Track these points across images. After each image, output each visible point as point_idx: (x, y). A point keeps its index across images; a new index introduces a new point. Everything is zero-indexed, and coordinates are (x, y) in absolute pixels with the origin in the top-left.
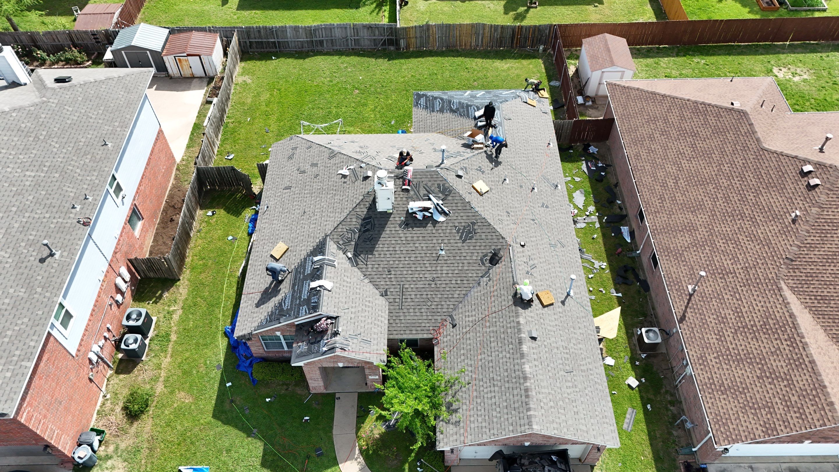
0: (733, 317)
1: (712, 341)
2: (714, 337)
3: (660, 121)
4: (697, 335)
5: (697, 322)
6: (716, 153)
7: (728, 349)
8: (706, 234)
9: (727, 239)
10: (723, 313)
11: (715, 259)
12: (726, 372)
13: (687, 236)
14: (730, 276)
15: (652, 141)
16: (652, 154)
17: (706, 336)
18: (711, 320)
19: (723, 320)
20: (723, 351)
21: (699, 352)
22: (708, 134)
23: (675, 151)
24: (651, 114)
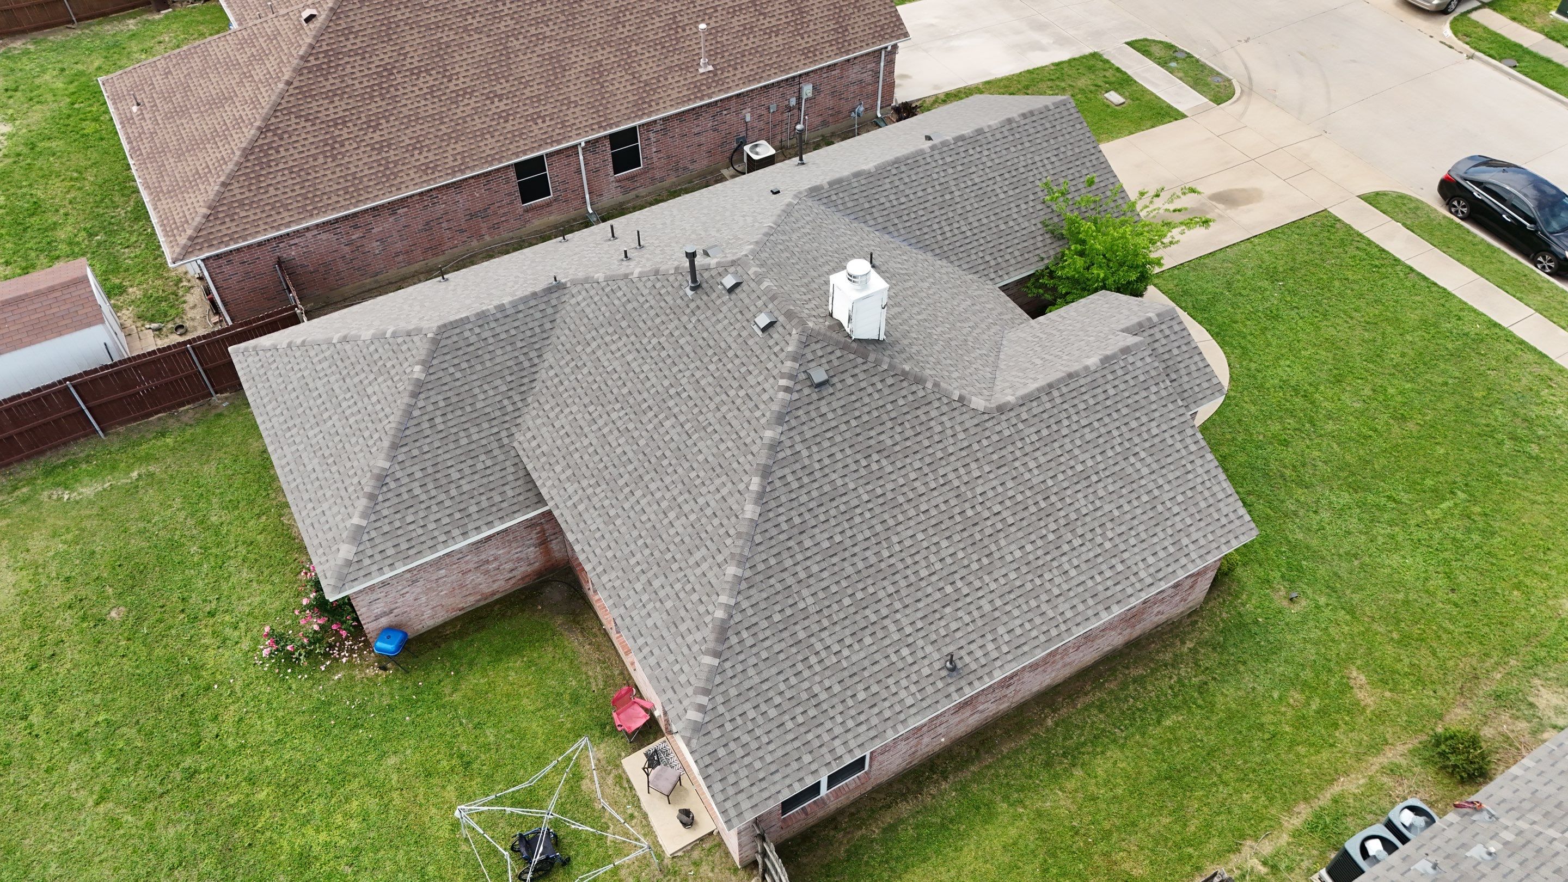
0: (742, 16)
1: (781, 42)
2: (774, 39)
3: (337, 133)
4: (774, 60)
5: (756, 60)
6: (439, 35)
7: (788, 23)
8: (609, 50)
9: (617, 21)
10: (738, 28)
11: (652, 37)
12: (819, 25)
13: (612, 76)
14: (679, 18)
15: (389, 145)
16: (427, 142)
17: (775, 49)
18: (750, 42)
19: (748, 29)
20: (791, 29)
21: (799, 57)
22: (389, 48)
23: (423, 102)
24: (313, 152)
